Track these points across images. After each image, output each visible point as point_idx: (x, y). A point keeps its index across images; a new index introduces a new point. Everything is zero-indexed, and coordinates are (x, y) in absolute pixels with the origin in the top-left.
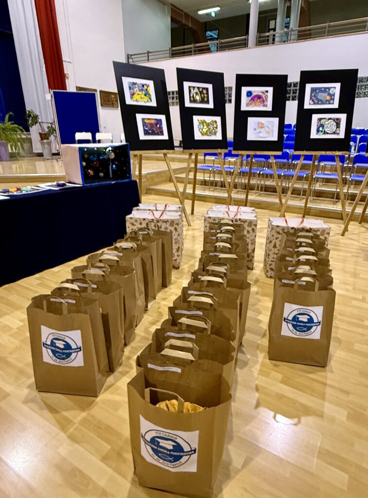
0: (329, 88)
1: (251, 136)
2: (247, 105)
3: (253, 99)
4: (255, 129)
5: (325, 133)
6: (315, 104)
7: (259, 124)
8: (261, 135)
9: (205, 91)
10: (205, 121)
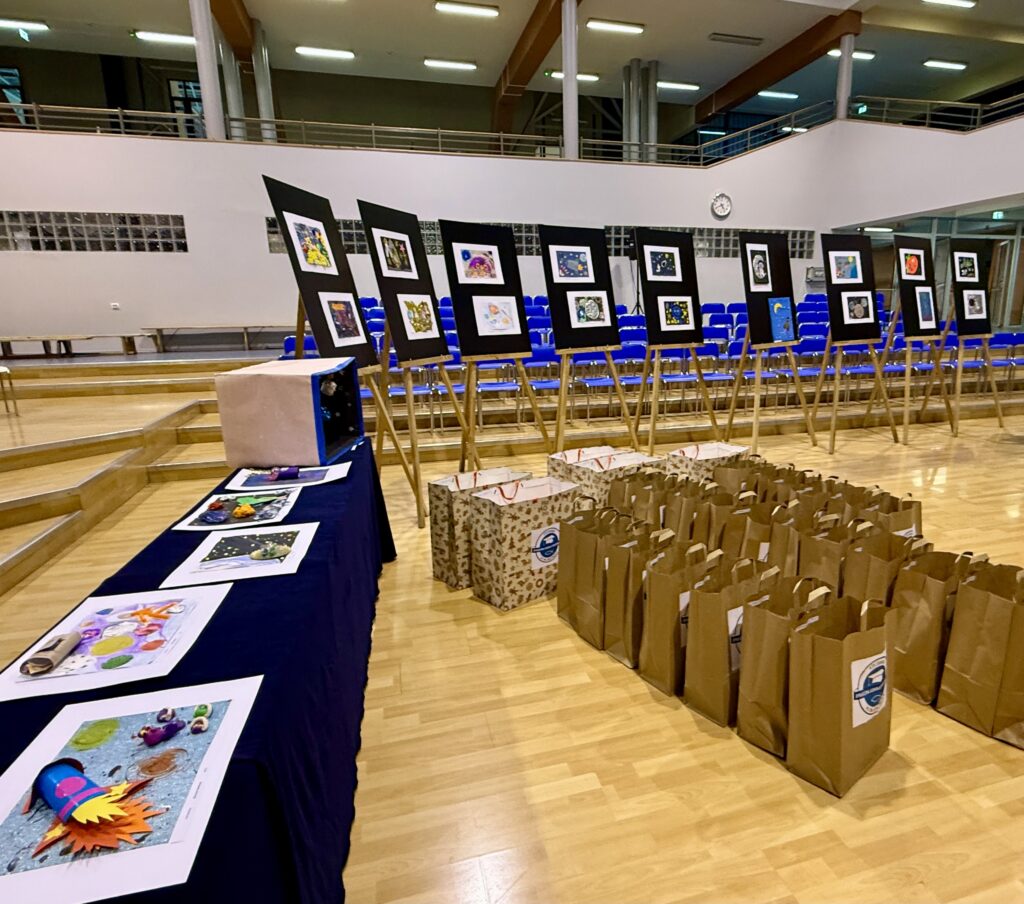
0: (579, 253)
1: (483, 327)
2: (466, 274)
3: (473, 265)
4: (487, 317)
5: (588, 319)
6: (566, 276)
7: (490, 306)
8: (497, 325)
9: (402, 248)
10: (413, 303)
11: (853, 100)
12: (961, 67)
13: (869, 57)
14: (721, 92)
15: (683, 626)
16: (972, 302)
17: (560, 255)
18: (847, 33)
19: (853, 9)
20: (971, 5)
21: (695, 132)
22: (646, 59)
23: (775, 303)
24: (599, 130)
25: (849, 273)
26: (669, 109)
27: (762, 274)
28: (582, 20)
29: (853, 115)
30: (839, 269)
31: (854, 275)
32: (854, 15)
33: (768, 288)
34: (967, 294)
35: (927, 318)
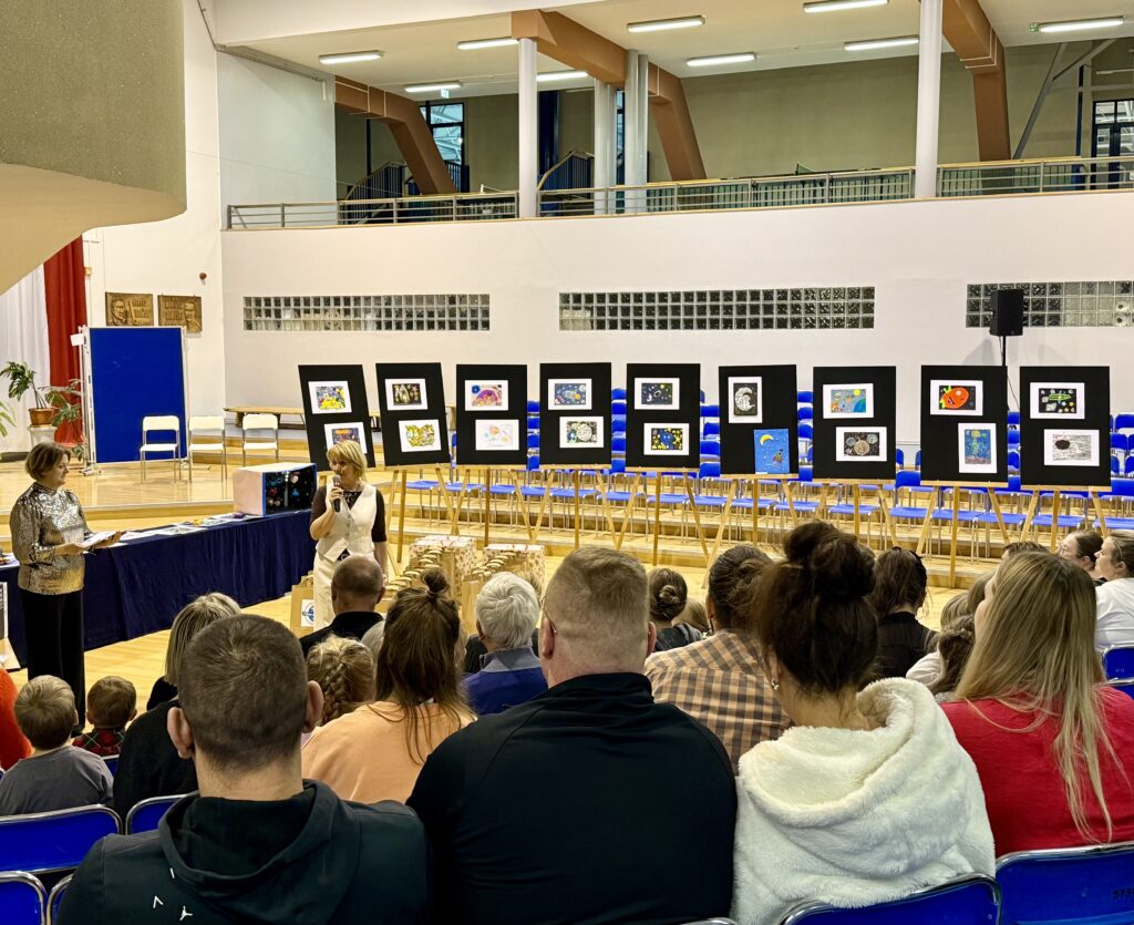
0: (578, 385)
1: (482, 444)
2: (474, 404)
3: (481, 396)
4: (487, 436)
5: (578, 440)
6: (562, 404)
7: (492, 428)
8: (496, 443)
9: (415, 389)
10: (415, 427)
17: (559, 386)
23: (762, 435)
25: (852, 407)
27: (747, 406)
31: (860, 409)
33: (757, 419)
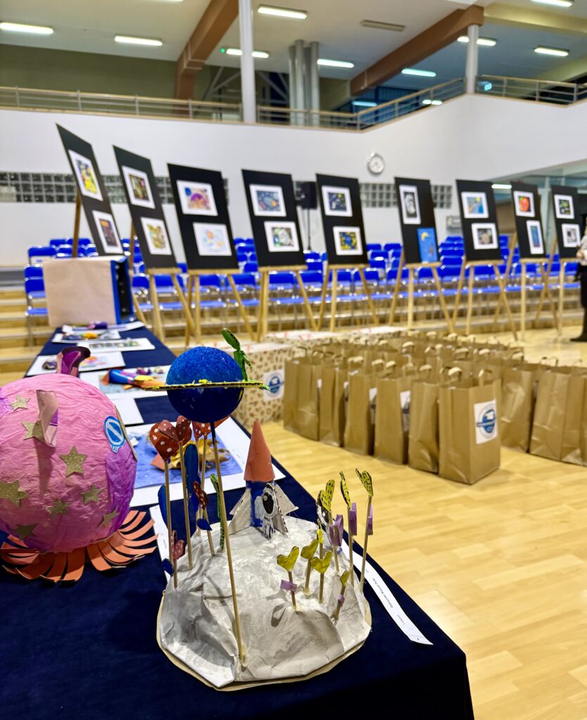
0: (272, 192)
1: (203, 248)
2: (188, 207)
3: (193, 199)
4: (204, 239)
5: (281, 245)
6: (264, 209)
7: (207, 232)
8: (213, 247)
9: (142, 184)
11: (479, 79)
12: (564, 54)
13: (492, 43)
14: (372, 70)
15: (372, 411)
16: (569, 234)
17: (259, 193)
18: (472, 24)
19: (476, 4)
20: (568, 4)
21: (350, 103)
22: (308, 39)
23: (422, 233)
24: (268, 100)
25: (477, 209)
26: (328, 83)
27: (412, 210)
28: (255, 6)
29: (479, 90)
30: (470, 206)
31: (481, 211)
32: (478, 9)
33: (417, 221)
34: (565, 227)
35: (537, 245)
